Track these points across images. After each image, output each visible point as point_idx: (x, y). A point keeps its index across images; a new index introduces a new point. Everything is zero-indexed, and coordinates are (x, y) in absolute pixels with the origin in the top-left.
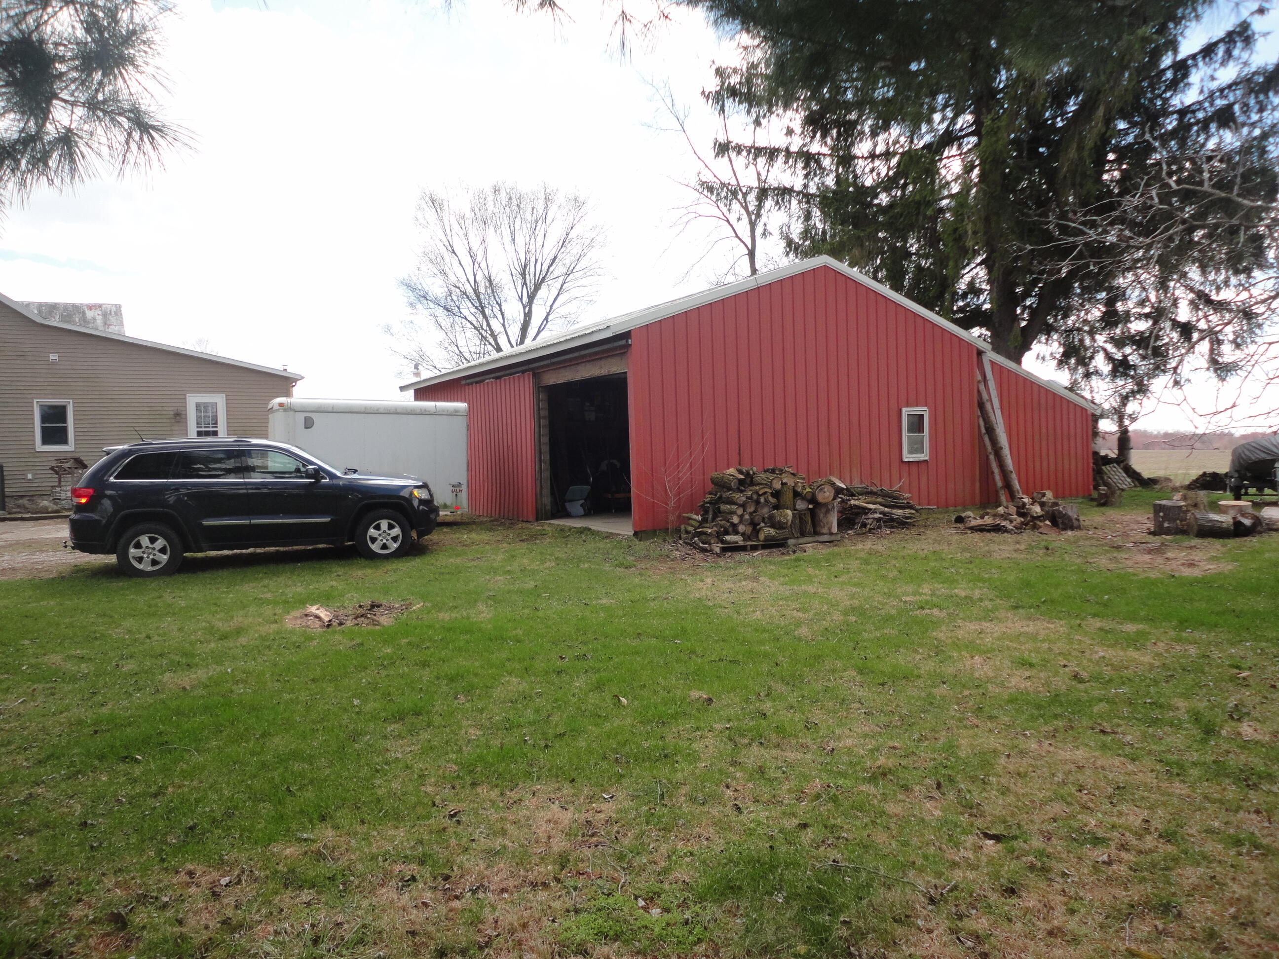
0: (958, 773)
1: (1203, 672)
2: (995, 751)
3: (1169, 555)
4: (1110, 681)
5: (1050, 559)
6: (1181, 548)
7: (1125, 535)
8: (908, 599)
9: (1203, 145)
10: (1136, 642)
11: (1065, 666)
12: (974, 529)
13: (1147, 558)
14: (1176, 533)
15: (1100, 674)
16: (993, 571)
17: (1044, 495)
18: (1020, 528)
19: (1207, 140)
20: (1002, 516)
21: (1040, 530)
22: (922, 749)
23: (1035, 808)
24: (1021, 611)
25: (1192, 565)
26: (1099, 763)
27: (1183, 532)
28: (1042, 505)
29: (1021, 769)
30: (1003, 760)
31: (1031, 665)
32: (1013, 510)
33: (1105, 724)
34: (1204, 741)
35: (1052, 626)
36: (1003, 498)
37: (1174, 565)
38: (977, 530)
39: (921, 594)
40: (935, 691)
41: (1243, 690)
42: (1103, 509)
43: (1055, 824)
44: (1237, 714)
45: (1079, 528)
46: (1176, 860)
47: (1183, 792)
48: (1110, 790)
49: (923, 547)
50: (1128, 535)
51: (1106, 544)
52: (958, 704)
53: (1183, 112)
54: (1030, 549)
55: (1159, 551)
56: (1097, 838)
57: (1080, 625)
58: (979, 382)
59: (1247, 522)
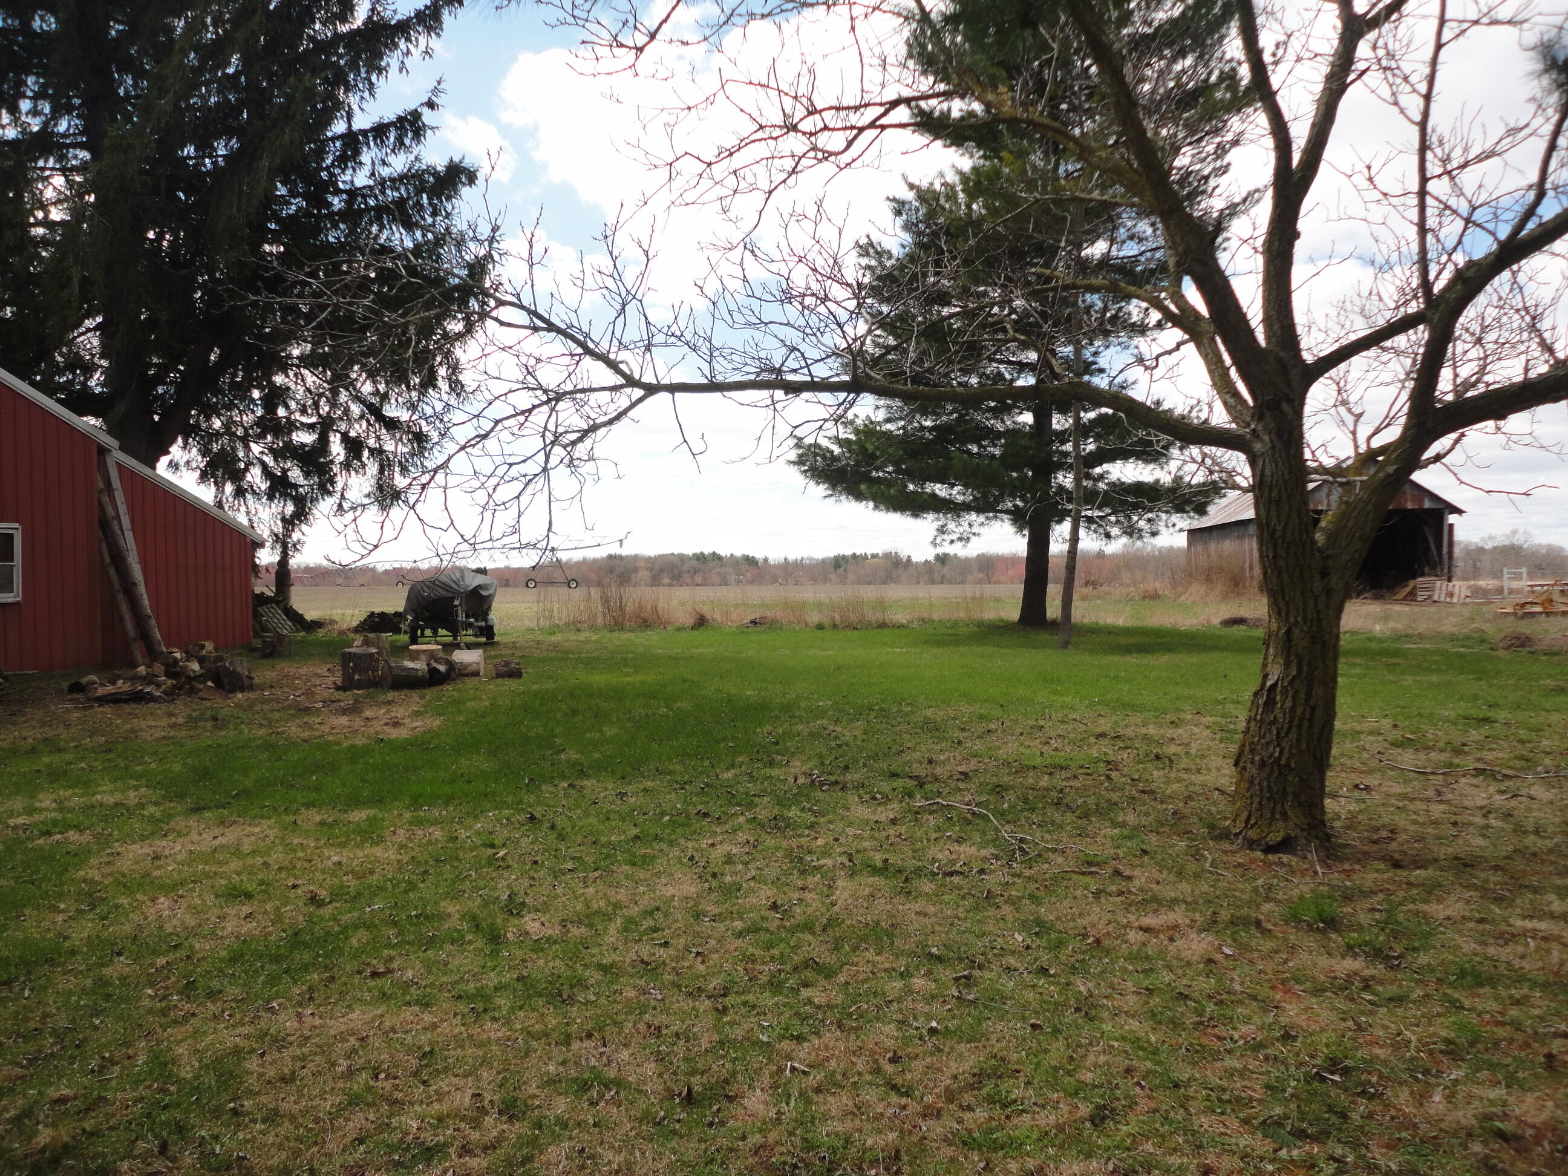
0: (187, 1111)
1: (457, 859)
2: (237, 1051)
3: (368, 713)
4: (359, 895)
5: (222, 733)
6: (379, 705)
7: (310, 693)
8: (20, 821)
9: (377, 237)
10: (370, 834)
11: (294, 887)
12: (103, 700)
13: (344, 720)
14: (368, 687)
15: (341, 887)
16: (147, 759)
17: (203, 647)
18: (171, 695)
19: (380, 231)
20: (144, 678)
21: (200, 694)
22: (113, 1083)
23: (325, 1131)
24: (207, 814)
25: (396, 724)
26: (387, 1024)
27: (374, 684)
28: (201, 661)
29: (286, 1071)
30: (252, 1064)
31: (249, 896)
32: (159, 668)
33: (374, 962)
34: (495, 953)
35: (257, 830)
36: (138, 653)
37: (377, 726)
38: (107, 702)
39: (40, 811)
40: (107, 971)
41: (506, 874)
42: (270, 661)
43: (362, 1148)
44: (514, 908)
45: (251, 688)
46: (533, 1142)
47: (500, 1034)
48: (415, 1062)
49: (25, 734)
50: (313, 693)
51: (290, 707)
52: (152, 985)
53: (353, 193)
54: (192, 722)
55: (353, 710)
56: (428, 1149)
57: (295, 822)
58: (101, 491)
59: (442, 668)
